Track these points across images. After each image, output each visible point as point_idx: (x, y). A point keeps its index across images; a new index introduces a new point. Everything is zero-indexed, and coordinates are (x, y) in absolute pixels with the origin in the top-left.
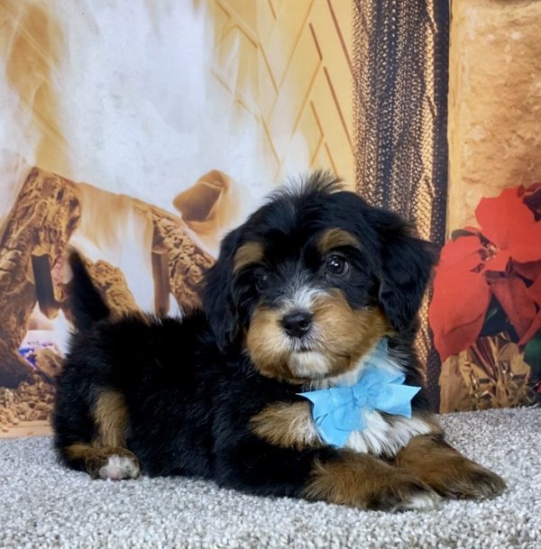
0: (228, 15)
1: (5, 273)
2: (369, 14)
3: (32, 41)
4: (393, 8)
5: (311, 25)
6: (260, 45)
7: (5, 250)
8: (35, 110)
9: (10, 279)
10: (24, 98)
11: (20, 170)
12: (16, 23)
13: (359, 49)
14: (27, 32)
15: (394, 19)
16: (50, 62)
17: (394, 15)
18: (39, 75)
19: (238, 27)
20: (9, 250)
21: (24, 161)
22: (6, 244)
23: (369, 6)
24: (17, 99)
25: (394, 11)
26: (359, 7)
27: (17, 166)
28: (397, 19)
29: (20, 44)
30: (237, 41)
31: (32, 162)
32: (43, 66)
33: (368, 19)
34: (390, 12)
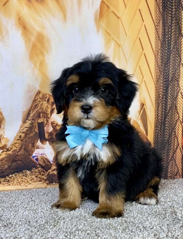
0: (110, 35)
1: (28, 129)
2: (161, 34)
3: (38, 45)
4: (170, 32)
5: (139, 38)
6: (121, 45)
7: (28, 120)
8: (39, 70)
9: (29, 131)
10: (35, 65)
11: (33, 92)
12: (33, 39)
13: (157, 46)
14: (37, 42)
15: (170, 36)
16: (45, 53)
17: (170, 35)
18: (41, 57)
19: (113, 39)
20: (29, 120)
21: (35, 88)
22: (28, 118)
23: (161, 31)
24: (33, 66)
26: (157, 32)
27: (33, 90)
28: (171, 36)
29: (34, 46)
30: (113, 44)
31: (38, 89)
32: (42, 54)
33: (160, 36)
34: (168, 33)
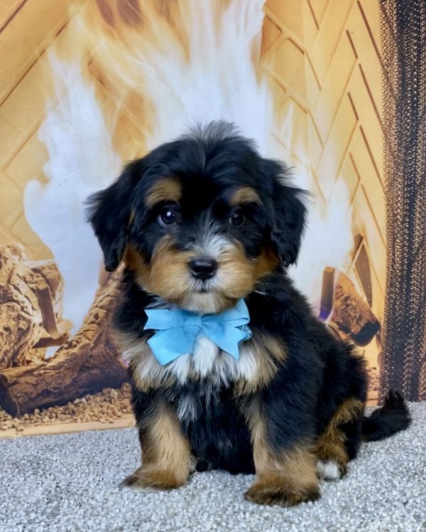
0: (284, 89)
1: (111, 298)
2: (395, 83)
3: (132, 117)
4: (415, 77)
5: (349, 94)
6: (309, 111)
7: (111, 280)
9: (115, 303)
12: (119, 104)
14: (128, 110)
15: (415, 86)
16: (147, 134)
17: (415, 83)
18: (137, 143)
19: (291, 97)
20: (114, 280)
22: (112, 276)
23: (395, 77)
25: (415, 80)
26: (387, 78)
28: (418, 85)
29: (123, 119)
30: (291, 109)
32: (140, 135)
33: (395, 87)
34: (412, 80)
